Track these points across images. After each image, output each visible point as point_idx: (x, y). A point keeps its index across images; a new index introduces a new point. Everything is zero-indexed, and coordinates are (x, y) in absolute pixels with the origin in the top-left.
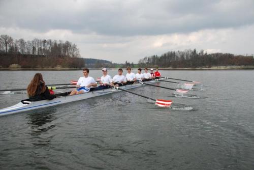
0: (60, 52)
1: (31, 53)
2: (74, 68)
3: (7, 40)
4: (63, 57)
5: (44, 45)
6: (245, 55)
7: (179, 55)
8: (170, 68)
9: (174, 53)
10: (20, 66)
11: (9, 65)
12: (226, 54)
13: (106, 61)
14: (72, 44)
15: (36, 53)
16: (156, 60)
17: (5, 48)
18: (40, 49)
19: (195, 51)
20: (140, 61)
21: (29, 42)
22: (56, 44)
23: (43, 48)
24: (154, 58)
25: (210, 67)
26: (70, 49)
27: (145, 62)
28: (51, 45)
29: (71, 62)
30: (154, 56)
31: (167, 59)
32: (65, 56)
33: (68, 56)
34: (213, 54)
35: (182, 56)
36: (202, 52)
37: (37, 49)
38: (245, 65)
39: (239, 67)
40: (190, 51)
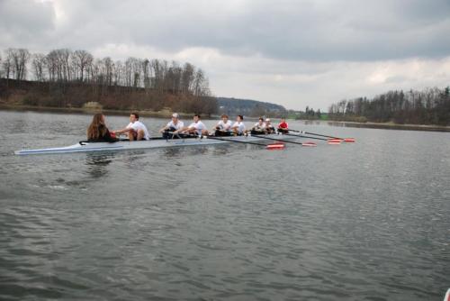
7: (410, 99)
8: (391, 124)
9: (402, 94)
10: (101, 106)
11: (83, 103)
16: (363, 107)
20: (332, 109)
21: (119, 63)
24: (361, 102)
27: (341, 110)
30: (361, 99)
31: (385, 106)
35: (419, 102)
40: (437, 90)
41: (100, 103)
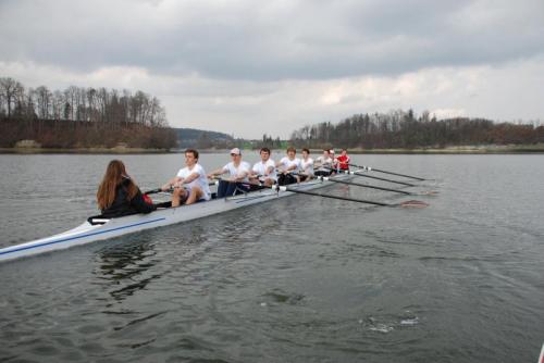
0: (125, 114)
1: (62, 117)
2: (153, 150)
3: (11, 90)
4: (131, 125)
5: (90, 99)
6: (517, 123)
7: (376, 122)
8: (359, 149)
9: (367, 118)
10: (39, 145)
11: (15, 142)
12: (477, 120)
13: (221, 135)
14: (151, 99)
15: (73, 117)
16: (328, 133)
17: (6, 106)
18: (81, 109)
19: (411, 113)
20: (294, 135)
21: (57, 93)
22: (115, 98)
23: (87, 105)
24: (325, 127)
25: (443, 148)
26: (145, 108)
27: (304, 137)
28: (104, 98)
29: (149, 136)
30: (325, 124)
31: (350, 131)
32: (135, 123)
33: (142, 124)
34: (449, 121)
35: (384, 125)
36: (426, 115)
37: (75, 107)
38: (517, 143)
39: (504, 147)
40: (401, 112)
41: (39, 142)
